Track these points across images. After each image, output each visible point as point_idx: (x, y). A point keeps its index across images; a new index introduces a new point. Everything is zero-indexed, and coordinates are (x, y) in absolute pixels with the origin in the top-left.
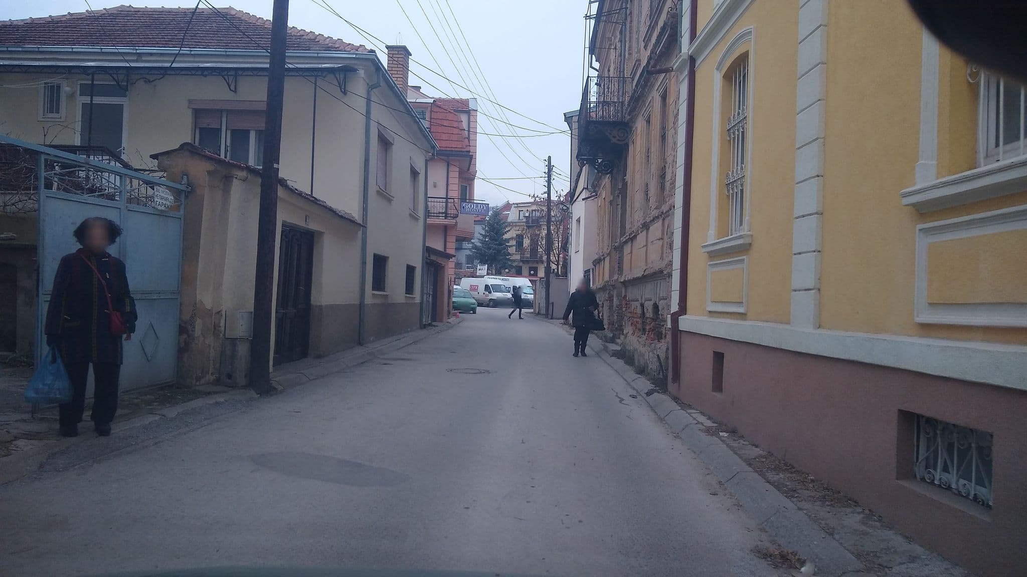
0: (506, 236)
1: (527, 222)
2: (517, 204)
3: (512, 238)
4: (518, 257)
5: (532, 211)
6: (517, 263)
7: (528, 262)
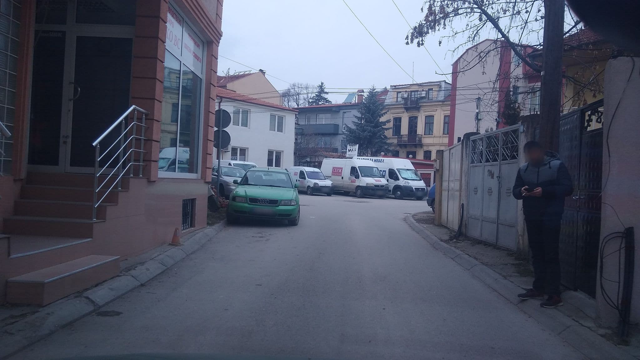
0: (382, 119)
1: (406, 104)
2: (395, 86)
3: (388, 121)
4: (395, 141)
5: (411, 92)
6: (394, 147)
7: (405, 146)
